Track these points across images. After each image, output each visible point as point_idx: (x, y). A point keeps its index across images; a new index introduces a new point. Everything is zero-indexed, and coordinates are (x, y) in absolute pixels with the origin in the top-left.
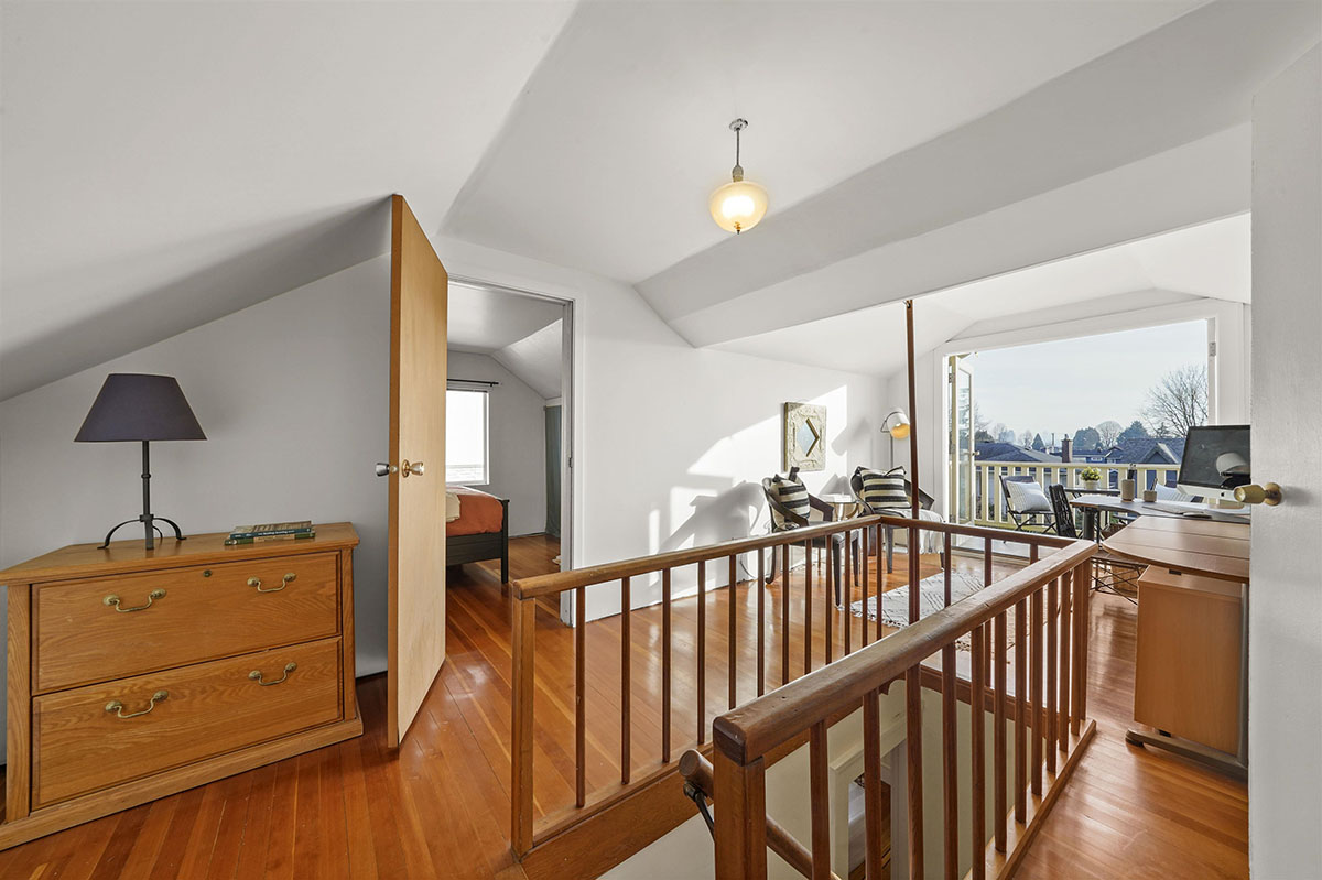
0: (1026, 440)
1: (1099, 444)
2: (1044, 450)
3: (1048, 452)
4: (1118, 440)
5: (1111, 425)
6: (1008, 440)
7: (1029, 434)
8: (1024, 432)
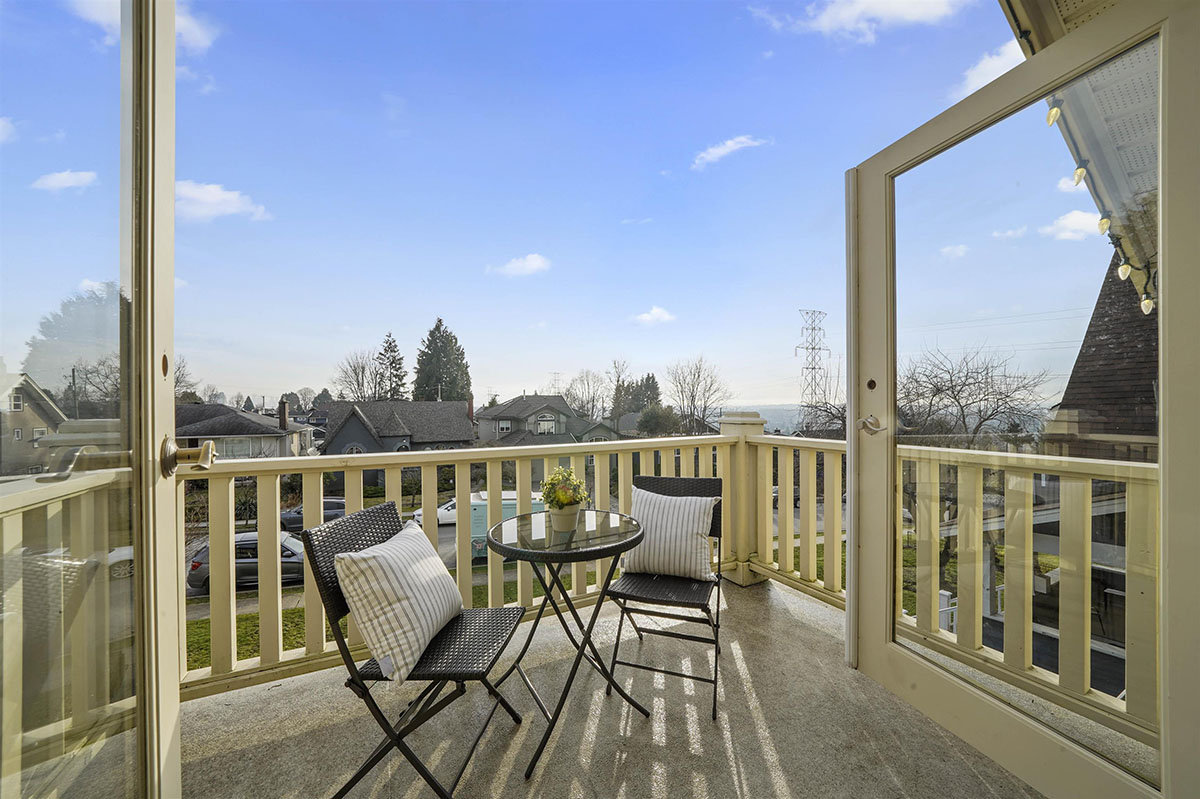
0: (238, 403)
1: (300, 406)
2: (257, 411)
3: (260, 413)
4: (313, 403)
5: (306, 392)
6: (220, 402)
7: (240, 397)
8: (236, 394)
